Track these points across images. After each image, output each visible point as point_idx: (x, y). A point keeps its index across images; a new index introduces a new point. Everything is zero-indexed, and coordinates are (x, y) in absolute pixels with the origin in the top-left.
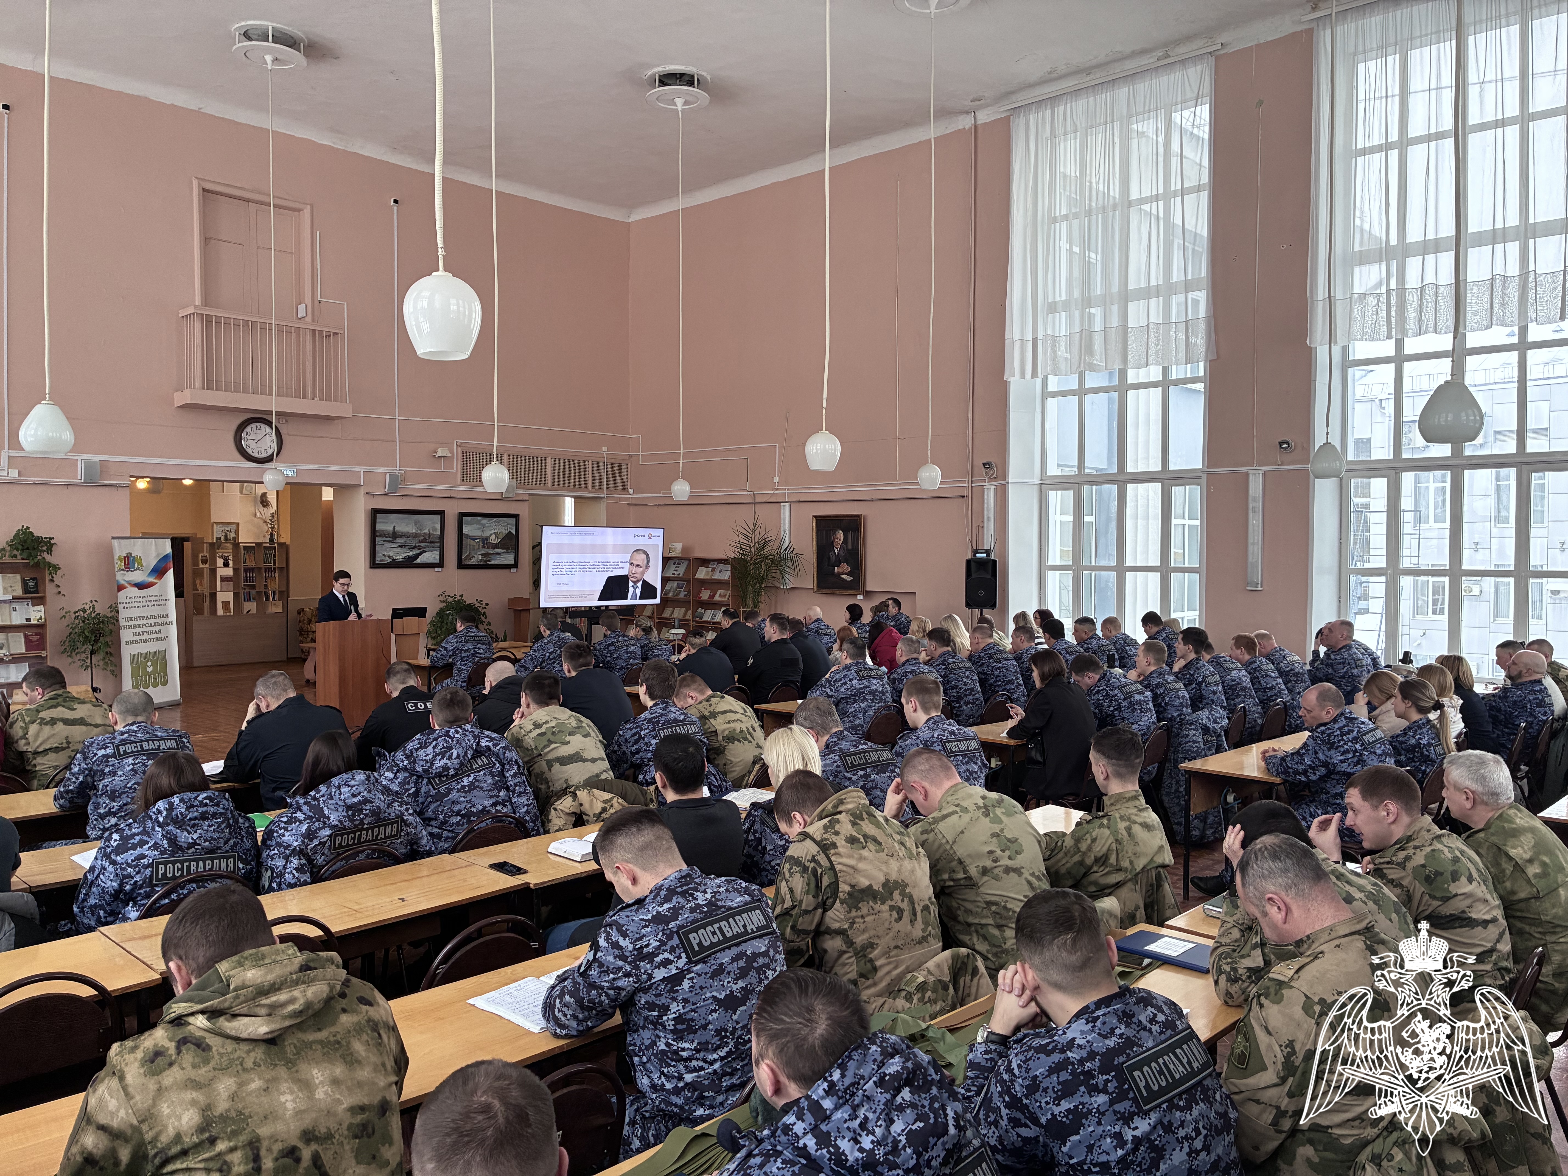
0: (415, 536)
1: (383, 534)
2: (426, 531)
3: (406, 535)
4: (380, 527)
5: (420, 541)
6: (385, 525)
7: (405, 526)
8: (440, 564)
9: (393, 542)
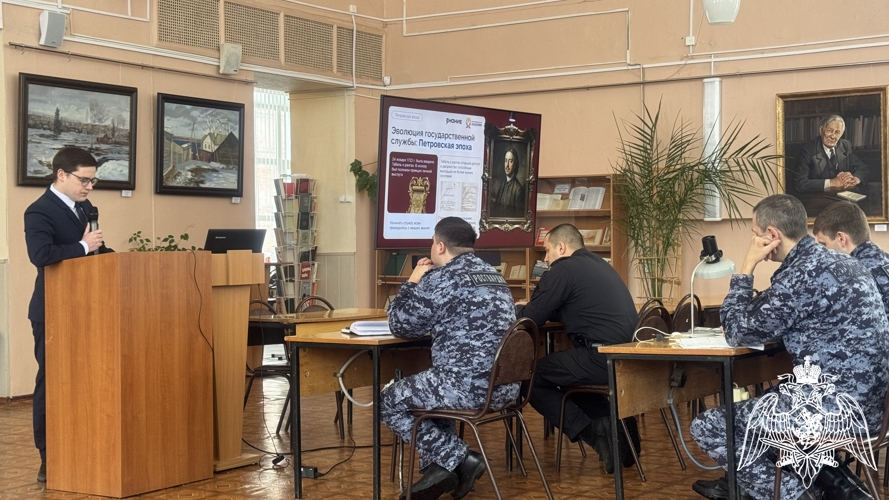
0: (91, 130)
1: (40, 124)
2: (108, 123)
3: (76, 128)
4: (34, 108)
5: (100, 141)
6: (44, 105)
7: (75, 110)
8: (129, 185)
9: (55, 138)
